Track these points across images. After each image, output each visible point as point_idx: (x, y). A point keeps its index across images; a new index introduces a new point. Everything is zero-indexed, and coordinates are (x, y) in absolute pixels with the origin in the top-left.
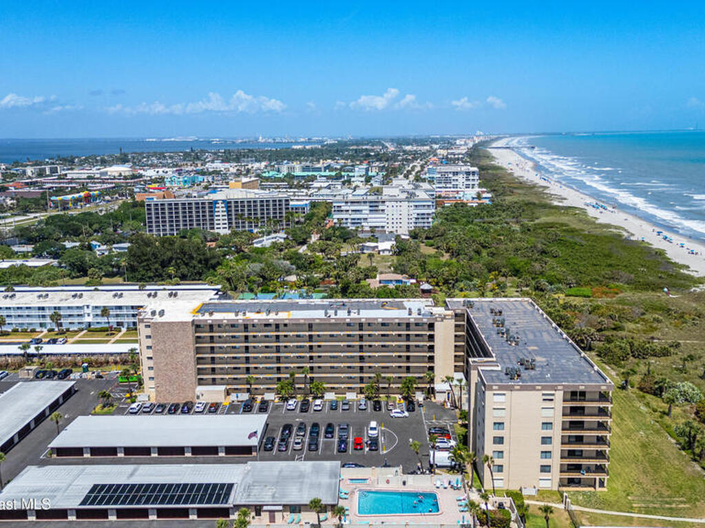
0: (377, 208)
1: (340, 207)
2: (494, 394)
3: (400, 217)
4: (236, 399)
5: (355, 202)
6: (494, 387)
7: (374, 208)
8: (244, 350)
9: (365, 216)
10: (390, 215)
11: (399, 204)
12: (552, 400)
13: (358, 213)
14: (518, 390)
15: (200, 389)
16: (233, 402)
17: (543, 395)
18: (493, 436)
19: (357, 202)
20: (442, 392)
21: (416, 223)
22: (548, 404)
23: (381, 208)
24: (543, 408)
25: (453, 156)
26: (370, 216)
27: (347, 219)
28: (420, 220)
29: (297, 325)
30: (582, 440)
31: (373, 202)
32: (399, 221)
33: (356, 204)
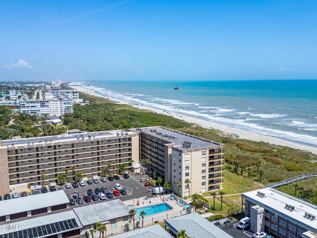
0: (44, 105)
1: (24, 104)
2: (185, 154)
3: (57, 108)
4: (34, 189)
5: (32, 102)
6: (186, 151)
7: (42, 105)
8: (36, 161)
9: (39, 109)
10: (52, 108)
11: (56, 102)
12: (205, 154)
13: (34, 107)
14: (194, 151)
15: (11, 187)
16: (33, 190)
17: (202, 152)
18: (185, 173)
19: (33, 102)
20: (137, 168)
21: (65, 111)
22: (204, 156)
23: (46, 104)
24: (202, 158)
25: (55, 88)
26: (41, 109)
27: (28, 111)
28: (67, 110)
29: (66, 145)
30: (213, 170)
31: (42, 102)
32: (56, 111)
33: (33, 103)
